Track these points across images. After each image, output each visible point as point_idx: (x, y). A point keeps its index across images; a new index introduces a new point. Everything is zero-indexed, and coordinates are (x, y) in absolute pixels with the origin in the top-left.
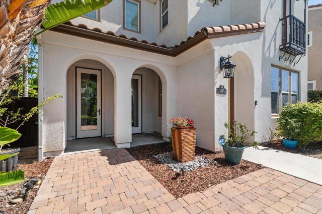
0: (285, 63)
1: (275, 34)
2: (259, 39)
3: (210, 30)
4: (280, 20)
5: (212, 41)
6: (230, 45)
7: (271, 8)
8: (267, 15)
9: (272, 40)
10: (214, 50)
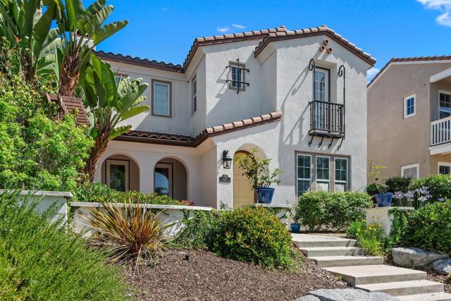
0: (319, 149)
1: (301, 119)
2: (274, 128)
3: (210, 130)
4: (310, 103)
5: (215, 139)
6: (234, 139)
7: (293, 94)
8: (285, 104)
9: (295, 126)
10: (216, 146)
